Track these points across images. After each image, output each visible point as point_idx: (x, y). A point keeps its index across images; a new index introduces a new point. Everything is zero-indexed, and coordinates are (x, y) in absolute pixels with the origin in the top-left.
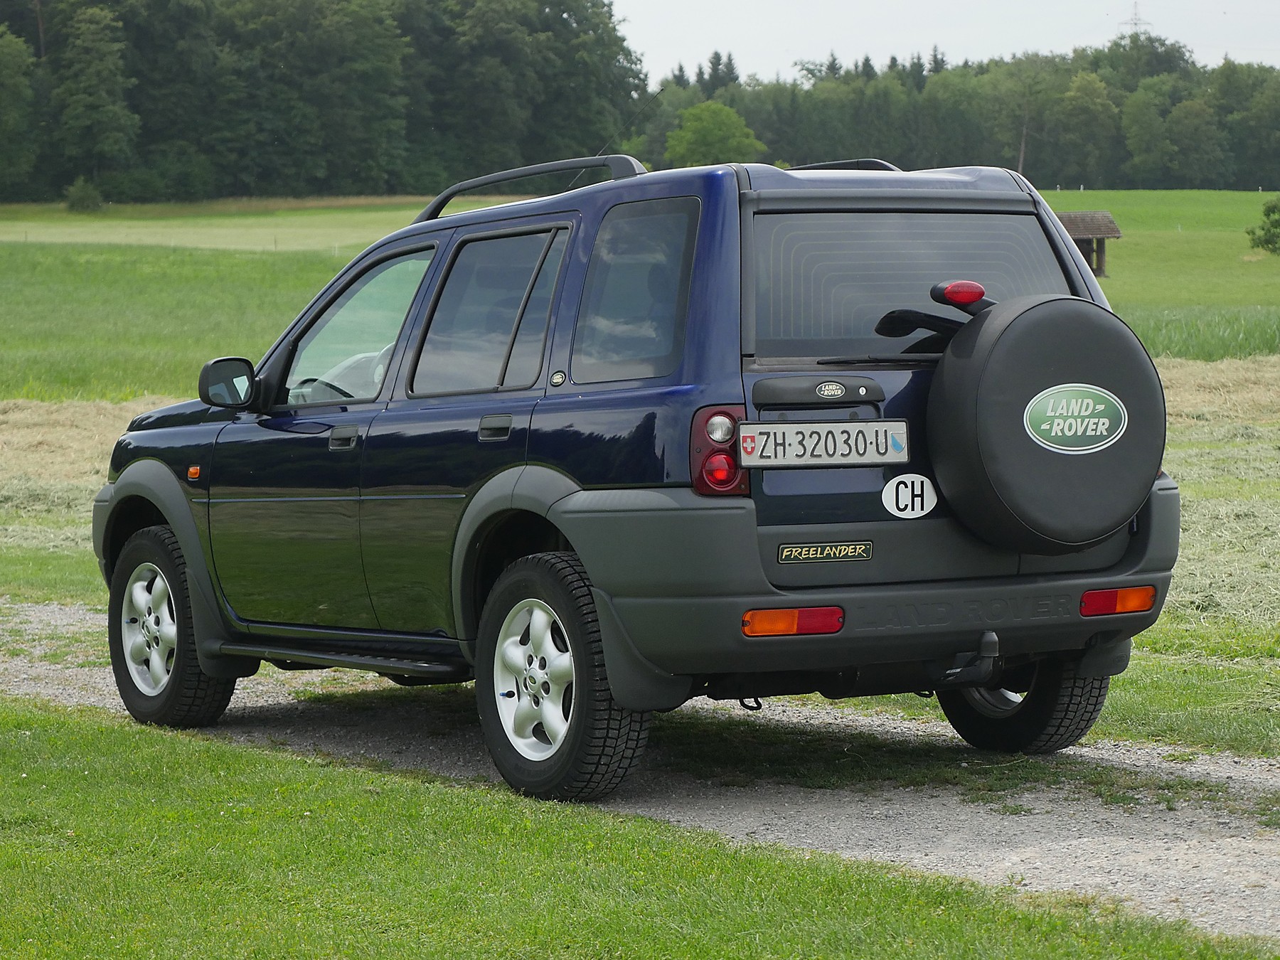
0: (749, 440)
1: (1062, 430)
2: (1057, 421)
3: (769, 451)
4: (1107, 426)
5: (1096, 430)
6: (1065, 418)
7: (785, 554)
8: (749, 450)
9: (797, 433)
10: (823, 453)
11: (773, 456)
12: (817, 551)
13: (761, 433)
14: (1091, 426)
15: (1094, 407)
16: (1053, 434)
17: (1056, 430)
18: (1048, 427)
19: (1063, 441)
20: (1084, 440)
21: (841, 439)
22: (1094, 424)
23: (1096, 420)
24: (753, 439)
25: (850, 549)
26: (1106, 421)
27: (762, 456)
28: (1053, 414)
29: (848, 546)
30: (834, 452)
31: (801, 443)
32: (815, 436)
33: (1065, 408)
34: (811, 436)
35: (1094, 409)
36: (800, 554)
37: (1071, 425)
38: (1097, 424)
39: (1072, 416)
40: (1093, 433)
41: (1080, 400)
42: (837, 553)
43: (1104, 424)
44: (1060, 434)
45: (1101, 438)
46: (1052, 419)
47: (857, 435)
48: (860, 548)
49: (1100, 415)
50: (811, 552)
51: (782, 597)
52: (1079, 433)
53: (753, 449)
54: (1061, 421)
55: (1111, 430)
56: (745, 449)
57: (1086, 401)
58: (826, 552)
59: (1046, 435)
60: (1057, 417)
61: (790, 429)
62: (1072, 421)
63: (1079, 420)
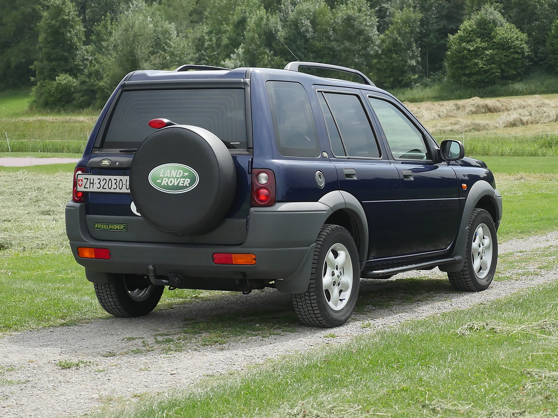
0: (80, 181)
1: (167, 183)
2: (164, 179)
3: (87, 186)
4: (189, 182)
5: (183, 184)
6: (169, 178)
7: (96, 226)
8: (80, 185)
9: (98, 179)
10: (107, 188)
11: (89, 187)
12: (106, 226)
13: (85, 178)
14: (181, 182)
15: (183, 173)
16: (163, 184)
17: (164, 183)
18: (160, 181)
19: (168, 187)
20: (178, 187)
21: (114, 182)
22: (183, 181)
23: (184, 179)
24: (82, 180)
25: (118, 227)
26: (189, 180)
27: (85, 187)
28: (163, 176)
29: (117, 225)
30: (111, 187)
31: (99, 183)
32: (105, 180)
33: (169, 173)
34: (103, 181)
35: (183, 174)
36: (101, 227)
37: (171, 181)
38: (184, 181)
39: (172, 177)
40: (182, 185)
41: (176, 171)
42: (114, 228)
43: (187, 181)
44: (166, 184)
45: (186, 187)
46: (162, 178)
47: (120, 181)
48: (122, 227)
49: (186, 177)
50: (105, 227)
51: (88, 243)
52: (175, 185)
53: (82, 184)
54: (167, 179)
55: (191, 184)
56: (79, 184)
57: (179, 171)
58: (110, 227)
59: (159, 185)
60: (165, 177)
61: (96, 177)
62: (172, 179)
63: (176, 179)
